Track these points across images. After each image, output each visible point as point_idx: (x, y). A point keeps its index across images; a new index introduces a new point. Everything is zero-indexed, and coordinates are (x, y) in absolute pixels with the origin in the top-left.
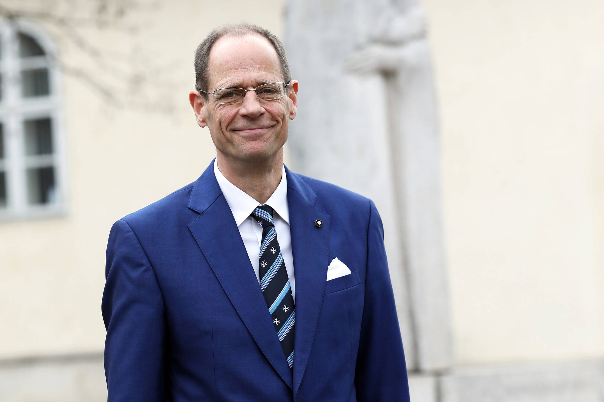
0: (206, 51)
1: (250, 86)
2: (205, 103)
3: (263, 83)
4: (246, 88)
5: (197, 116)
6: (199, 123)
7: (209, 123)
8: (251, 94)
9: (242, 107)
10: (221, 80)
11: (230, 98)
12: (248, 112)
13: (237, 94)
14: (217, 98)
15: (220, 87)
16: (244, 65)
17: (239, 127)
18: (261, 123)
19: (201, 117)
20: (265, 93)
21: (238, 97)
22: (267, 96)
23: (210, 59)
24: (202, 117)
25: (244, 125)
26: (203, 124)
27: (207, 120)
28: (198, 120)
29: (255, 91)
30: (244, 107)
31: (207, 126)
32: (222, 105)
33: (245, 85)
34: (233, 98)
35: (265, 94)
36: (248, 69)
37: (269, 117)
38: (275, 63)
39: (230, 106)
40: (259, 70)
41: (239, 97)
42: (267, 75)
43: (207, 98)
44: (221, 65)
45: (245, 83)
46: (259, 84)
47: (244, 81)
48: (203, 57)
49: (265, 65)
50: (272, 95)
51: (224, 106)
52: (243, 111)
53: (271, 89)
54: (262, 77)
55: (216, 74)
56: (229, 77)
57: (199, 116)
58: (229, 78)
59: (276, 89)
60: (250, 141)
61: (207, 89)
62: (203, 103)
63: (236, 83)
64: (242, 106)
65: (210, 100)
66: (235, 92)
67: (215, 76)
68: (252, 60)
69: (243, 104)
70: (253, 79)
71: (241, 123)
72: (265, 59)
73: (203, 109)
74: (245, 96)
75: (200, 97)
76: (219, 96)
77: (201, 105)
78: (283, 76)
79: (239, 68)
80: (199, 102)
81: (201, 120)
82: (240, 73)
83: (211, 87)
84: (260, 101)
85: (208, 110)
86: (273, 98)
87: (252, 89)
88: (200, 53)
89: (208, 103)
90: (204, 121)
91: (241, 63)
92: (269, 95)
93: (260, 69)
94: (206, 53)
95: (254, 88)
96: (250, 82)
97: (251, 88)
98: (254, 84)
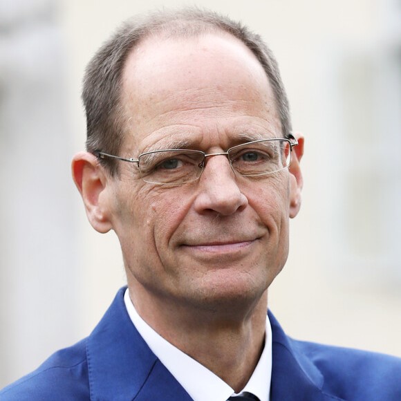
0: (115, 68)
1: (215, 146)
2: (108, 180)
3: (244, 140)
4: (207, 150)
5: (89, 210)
6: (95, 223)
7: (118, 224)
8: (218, 164)
9: (201, 193)
10: (151, 133)
11: (172, 170)
12: (215, 202)
13: (186, 163)
14: (143, 172)
15: (151, 148)
16: (202, 101)
17: (193, 238)
18: (239, 229)
19: (99, 212)
20: (245, 160)
21: (188, 169)
22: (251, 166)
23: (124, 86)
24: (103, 210)
25: (206, 234)
26: (102, 227)
27: (114, 218)
28: (91, 216)
29: (226, 155)
30: (206, 191)
31: (112, 231)
32: (156, 189)
33: (204, 143)
34: (178, 171)
35: (246, 162)
36: (213, 108)
37: (253, 217)
38: (265, 96)
39: (172, 190)
40: (235, 111)
41: (192, 168)
42: (251, 122)
43: (117, 171)
44: (151, 99)
45: (204, 139)
46: (234, 141)
47: (203, 134)
48: (108, 81)
49: (245, 99)
50: (261, 166)
51: (161, 191)
52: (203, 200)
53: (259, 151)
54: (241, 127)
55: (139, 117)
56: (172, 126)
57: (94, 209)
58: (169, 129)
59: (269, 151)
60: (215, 268)
61: (116, 151)
62: (105, 179)
63: (187, 140)
64: (199, 190)
65: (123, 176)
66: (181, 157)
67: (139, 122)
68: (219, 88)
69: (200, 184)
70: (222, 131)
71: (197, 229)
72: (245, 88)
73: (106, 195)
74: (205, 166)
75: (98, 167)
76: (148, 168)
77: (98, 184)
78: (280, 124)
79: (192, 107)
80: (94, 177)
81: (101, 217)
82: (195, 118)
83: (128, 146)
84: (236, 180)
85: (117, 196)
86: (263, 172)
87: (221, 151)
88: (100, 72)
89: (118, 181)
90: (106, 220)
91: (195, 96)
92: (254, 165)
93: (235, 108)
94: (115, 73)
95: (224, 149)
96: (216, 137)
97: (217, 151)
98: (226, 142)
